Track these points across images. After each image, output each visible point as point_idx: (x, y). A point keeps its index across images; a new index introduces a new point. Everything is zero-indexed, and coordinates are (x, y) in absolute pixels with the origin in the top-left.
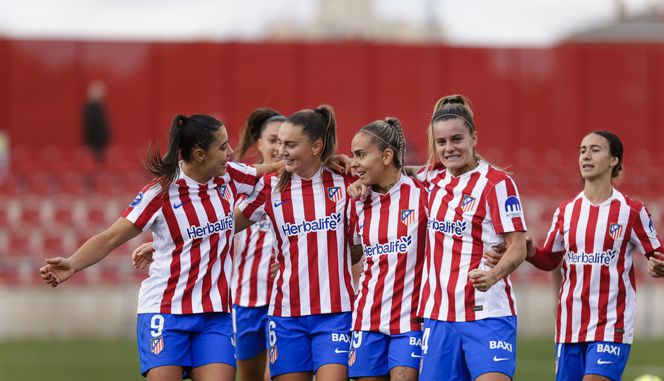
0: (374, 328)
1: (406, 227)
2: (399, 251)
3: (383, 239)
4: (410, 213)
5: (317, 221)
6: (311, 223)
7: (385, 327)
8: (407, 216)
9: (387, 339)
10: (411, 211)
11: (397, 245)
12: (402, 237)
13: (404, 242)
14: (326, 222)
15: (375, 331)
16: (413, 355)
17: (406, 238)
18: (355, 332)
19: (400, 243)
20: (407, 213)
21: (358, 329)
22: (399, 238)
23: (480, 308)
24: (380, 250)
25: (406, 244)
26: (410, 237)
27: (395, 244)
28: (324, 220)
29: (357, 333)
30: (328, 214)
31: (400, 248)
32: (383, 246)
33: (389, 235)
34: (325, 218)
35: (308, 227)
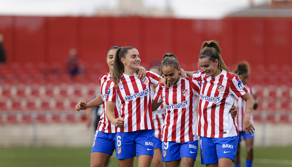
0: (173, 140)
1: (185, 97)
2: (182, 107)
3: (175, 102)
4: (186, 91)
5: (140, 92)
6: (137, 94)
7: (178, 140)
8: (185, 92)
9: (179, 145)
10: (186, 90)
11: (181, 105)
12: (183, 102)
13: (184, 104)
14: (144, 93)
15: (173, 141)
16: (191, 152)
17: (185, 102)
18: (165, 142)
19: (182, 104)
20: (185, 91)
21: (166, 141)
22: (182, 102)
23: (225, 133)
24: (174, 107)
25: (185, 104)
26: (187, 101)
27: (180, 104)
28: (143, 92)
29: (166, 143)
30: (144, 89)
31: (183, 106)
32: (175, 105)
33: (178, 101)
34: (143, 91)
35: (136, 96)
